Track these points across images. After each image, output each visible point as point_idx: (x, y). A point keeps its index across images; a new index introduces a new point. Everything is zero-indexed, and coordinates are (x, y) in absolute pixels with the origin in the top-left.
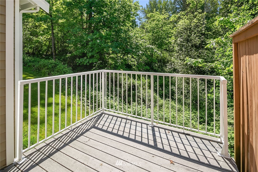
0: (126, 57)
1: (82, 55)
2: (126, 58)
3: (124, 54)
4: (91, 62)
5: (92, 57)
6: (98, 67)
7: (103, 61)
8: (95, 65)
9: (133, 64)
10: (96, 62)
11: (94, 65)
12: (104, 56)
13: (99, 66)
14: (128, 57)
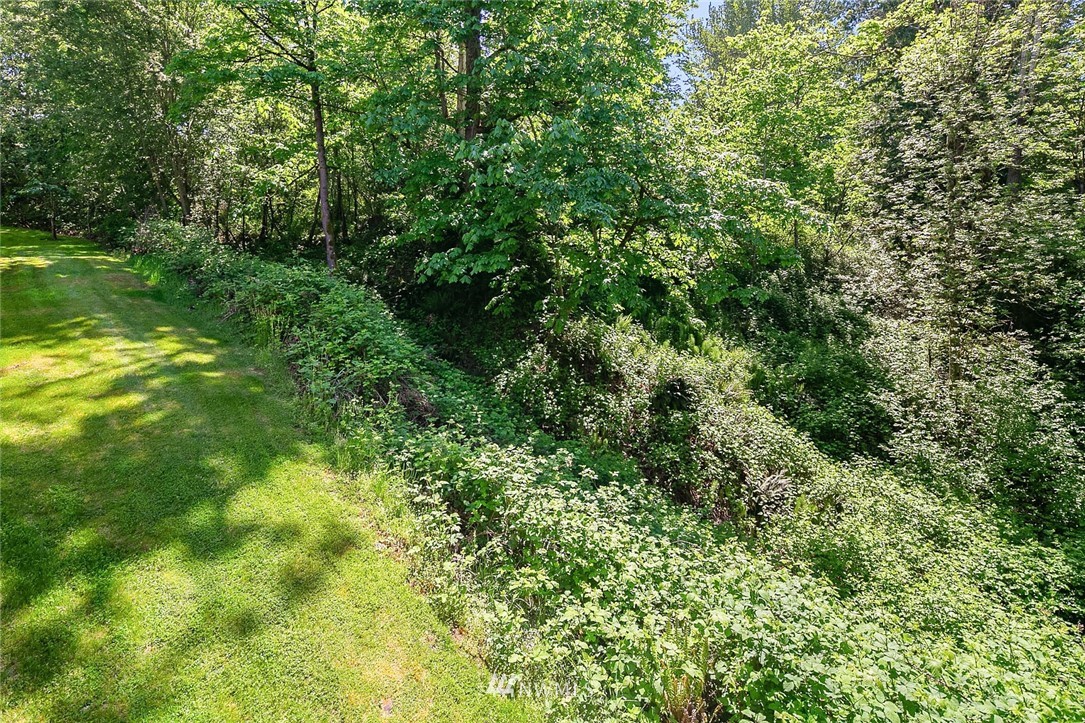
0: (637, 244)
1: (442, 239)
2: (635, 250)
3: (631, 229)
4: (477, 269)
5: (485, 246)
6: (510, 295)
7: (532, 263)
8: (500, 283)
9: (673, 277)
10: (501, 272)
11: (493, 285)
12: (537, 241)
13: (516, 288)
14: (645, 243)
